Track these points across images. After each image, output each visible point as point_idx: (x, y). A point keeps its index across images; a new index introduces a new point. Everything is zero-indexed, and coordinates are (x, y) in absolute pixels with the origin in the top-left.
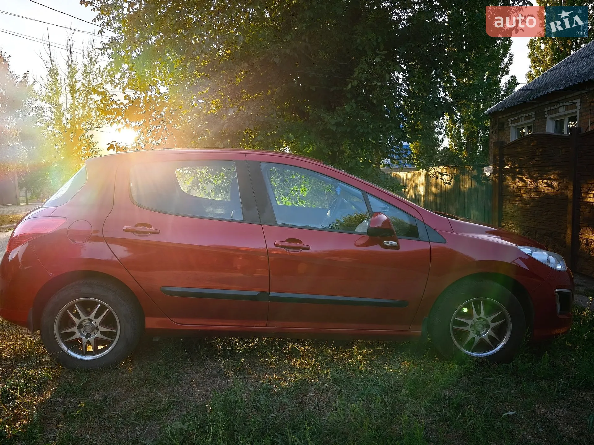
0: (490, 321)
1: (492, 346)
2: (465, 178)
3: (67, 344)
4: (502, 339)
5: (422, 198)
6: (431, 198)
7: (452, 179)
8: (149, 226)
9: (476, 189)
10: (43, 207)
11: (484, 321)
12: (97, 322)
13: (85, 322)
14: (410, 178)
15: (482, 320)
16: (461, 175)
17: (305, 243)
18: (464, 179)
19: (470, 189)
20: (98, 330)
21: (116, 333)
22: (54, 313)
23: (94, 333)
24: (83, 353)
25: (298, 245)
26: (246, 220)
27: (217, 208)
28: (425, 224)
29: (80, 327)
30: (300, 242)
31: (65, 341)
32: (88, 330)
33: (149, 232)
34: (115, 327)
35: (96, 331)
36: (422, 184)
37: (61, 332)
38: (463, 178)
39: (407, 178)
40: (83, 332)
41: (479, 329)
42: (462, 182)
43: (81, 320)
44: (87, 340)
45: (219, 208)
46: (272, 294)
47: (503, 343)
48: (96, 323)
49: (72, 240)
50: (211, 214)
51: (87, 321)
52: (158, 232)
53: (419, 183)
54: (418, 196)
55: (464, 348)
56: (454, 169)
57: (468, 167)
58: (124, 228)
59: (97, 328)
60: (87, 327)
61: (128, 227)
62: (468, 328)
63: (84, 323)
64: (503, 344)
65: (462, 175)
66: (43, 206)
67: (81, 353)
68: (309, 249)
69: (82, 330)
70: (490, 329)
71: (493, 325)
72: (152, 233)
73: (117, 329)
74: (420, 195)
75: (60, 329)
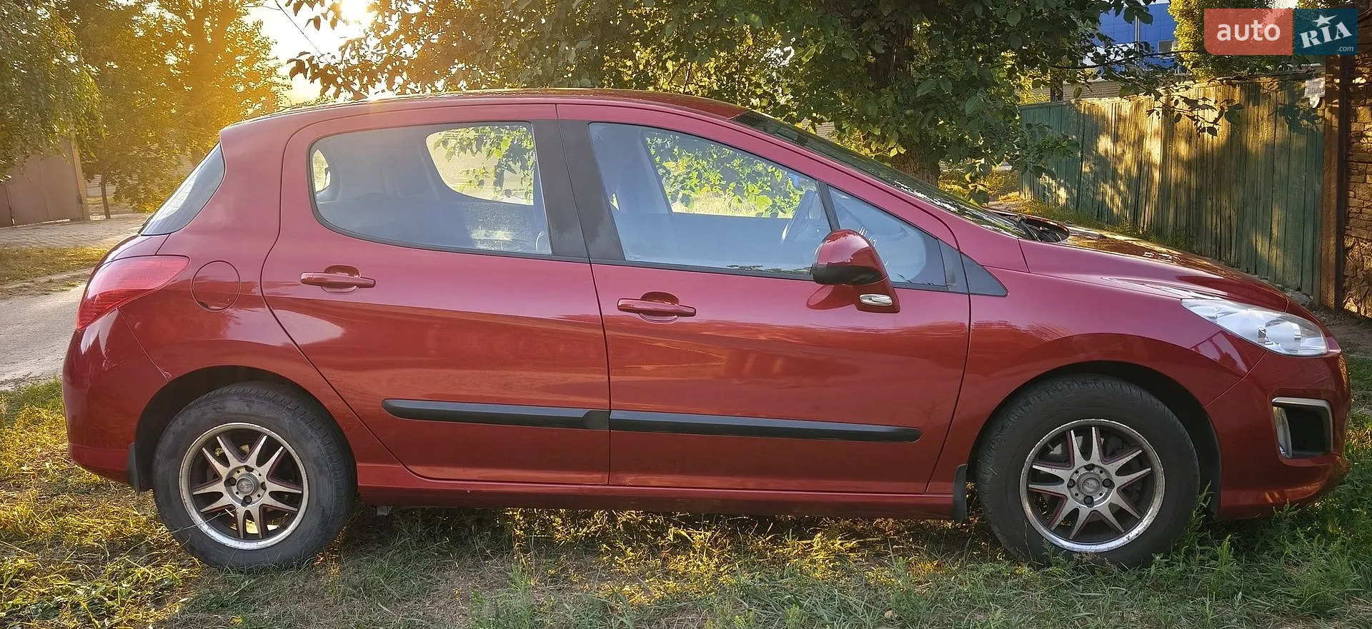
0: (1113, 473)
1: (1120, 528)
2: (1261, 112)
3: (206, 516)
4: (1143, 514)
5: (1157, 175)
6: (1175, 173)
7: (1220, 117)
8: (352, 271)
9: (1286, 147)
10: (142, 235)
11: (1101, 472)
12: (262, 472)
13: (238, 472)
14: (1128, 113)
15: (1096, 470)
16: (1251, 106)
17: (684, 302)
18: (1258, 116)
19: (1269, 146)
20: (265, 489)
21: (301, 496)
22: (177, 455)
23: (259, 496)
24: (239, 536)
25: (667, 306)
26: (558, 255)
27: (495, 230)
28: (961, 253)
29: (230, 482)
30: (673, 299)
31: (202, 511)
32: (245, 490)
33: (351, 285)
34: (298, 482)
35: (261, 492)
36: (1156, 133)
37: (194, 493)
38: (1256, 112)
39: (1119, 115)
40: (237, 493)
41: (1089, 489)
42: (1252, 127)
43: (231, 468)
44: (245, 509)
45: (499, 229)
46: (615, 415)
47: (1146, 521)
48: (260, 475)
49: (202, 304)
50: (483, 242)
51: (243, 471)
52: (372, 283)
53: (1149, 131)
54: (1146, 169)
55: (1054, 532)
56: (1234, 86)
57: (1269, 79)
58: (304, 276)
59: (263, 486)
60: (244, 483)
61: (310, 275)
62: (1061, 489)
63: (236, 476)
64: (1145, 524)
65: (1254, 106)
66: (142, 233)
67: (236, 535)
68: (693, 315)
69: (234, 489)
70: (1114, 490)
71: (1120, 481)
72: (360, 286)
73: (303, 487)
74: (1151, 165)
75: (191, 487)
